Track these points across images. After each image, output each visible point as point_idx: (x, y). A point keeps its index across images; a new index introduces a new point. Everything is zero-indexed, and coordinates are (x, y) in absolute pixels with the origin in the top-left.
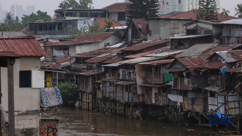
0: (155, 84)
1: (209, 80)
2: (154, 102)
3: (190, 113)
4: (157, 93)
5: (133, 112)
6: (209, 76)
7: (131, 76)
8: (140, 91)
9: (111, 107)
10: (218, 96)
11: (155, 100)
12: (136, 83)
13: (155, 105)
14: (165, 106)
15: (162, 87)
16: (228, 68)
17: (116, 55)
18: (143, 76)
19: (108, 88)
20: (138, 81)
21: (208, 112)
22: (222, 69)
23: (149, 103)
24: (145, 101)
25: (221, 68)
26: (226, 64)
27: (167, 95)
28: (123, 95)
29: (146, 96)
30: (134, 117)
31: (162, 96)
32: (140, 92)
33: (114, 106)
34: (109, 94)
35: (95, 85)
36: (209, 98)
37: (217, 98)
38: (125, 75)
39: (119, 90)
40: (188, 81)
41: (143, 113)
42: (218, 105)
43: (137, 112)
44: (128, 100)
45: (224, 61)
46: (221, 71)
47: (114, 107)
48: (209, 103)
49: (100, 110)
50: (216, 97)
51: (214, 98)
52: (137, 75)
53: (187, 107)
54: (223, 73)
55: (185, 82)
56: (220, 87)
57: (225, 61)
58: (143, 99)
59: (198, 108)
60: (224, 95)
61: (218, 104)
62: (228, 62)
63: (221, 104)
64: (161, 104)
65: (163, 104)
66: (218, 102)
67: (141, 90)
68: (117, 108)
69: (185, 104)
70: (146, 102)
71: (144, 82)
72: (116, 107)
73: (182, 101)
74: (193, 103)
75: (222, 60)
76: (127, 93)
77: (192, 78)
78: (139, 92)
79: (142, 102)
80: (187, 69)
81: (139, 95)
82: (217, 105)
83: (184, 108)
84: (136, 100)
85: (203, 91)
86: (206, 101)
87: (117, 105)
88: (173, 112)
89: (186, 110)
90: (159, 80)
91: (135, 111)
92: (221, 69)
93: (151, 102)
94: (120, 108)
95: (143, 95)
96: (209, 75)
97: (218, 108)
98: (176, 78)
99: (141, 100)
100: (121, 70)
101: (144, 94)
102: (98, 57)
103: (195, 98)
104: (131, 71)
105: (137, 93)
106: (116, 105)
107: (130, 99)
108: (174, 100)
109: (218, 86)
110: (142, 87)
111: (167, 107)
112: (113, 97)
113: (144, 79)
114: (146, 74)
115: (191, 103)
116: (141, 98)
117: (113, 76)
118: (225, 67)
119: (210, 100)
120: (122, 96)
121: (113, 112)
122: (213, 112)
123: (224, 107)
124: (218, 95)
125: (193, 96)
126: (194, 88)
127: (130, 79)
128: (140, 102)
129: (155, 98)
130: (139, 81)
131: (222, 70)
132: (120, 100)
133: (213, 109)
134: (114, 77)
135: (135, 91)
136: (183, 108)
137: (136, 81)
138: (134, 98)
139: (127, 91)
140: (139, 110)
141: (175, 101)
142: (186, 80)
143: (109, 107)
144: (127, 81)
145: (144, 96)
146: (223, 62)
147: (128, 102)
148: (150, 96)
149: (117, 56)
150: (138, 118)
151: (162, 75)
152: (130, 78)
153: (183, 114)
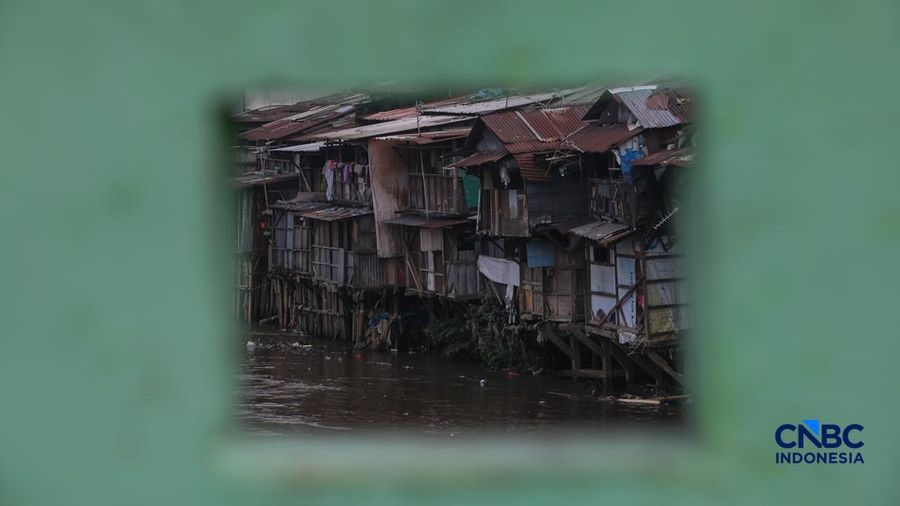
0: (433, 218)
1: (594, 199)
2: (431, 287)
3: (535, 326)
4: (440, 252)
5: (368, 326)
6: (593, 184)
7: (357, 188)
8: (387, 245)
9: (307, 306)
10: (618, 259)
11: (436, 278)
12: (372, 215)
13: (435, 298)
14: (466, 301)
15: (454, 226)
16: (645, 149)
17: (351, 112)
18: (401, 189)
19: (290, 235)
20: (381, 205)
21: (591, 322)
22: (624, 153)
23: (419, 290)
24: (408, 285)
25: (617, 149)
26: (638, 135)
27: (477, 259)
28: (331, 262)
29: (408, 263)
30: (371, 342)
31: (456, 261)
32: (387, 250)
33: (315, 303)
34: (295, 258)
35: (263, 225)
36: (592, 266)
37: (614, 268)
38: (343, 185)
39: (322, 240)
40: (520, 202)
41: (401, 330)
42: (617, 296)
43: (382, 327)
44: (346, 280)
45: (635, 123)
46: (619, 160)
47: (313, 307)
48: (594, 288)
49: (281, 321)
50: (612, 265)
51: (607, 268)
52: (375, 184)
53: (534, 305)
54: (626, 169)
55: (511, 205)
56: (621, 223)
57: (638, 125)
58: (400, 277)
59: (562, 310)
60: (633, 254)
61: (619, 290)
62: (646, 126)
63: (627, 291)
64: (452, 296)
65: (461, 293)
66: (619, 283)
67: (390, 242)
68: (325, 311)
69: (527, 293)
70: (411, 286)
71: (403, 209)
72: (320, 308)
73: (518, 284)
74: (547, 291)
75: (629, 121)
76: (342, 251)
77: (529, 190)
78: (384, 247)
79: (396, 287)
80: (509, 156)
81: (383, 261)
82: (615, 293)
83: (525, 308)
84: (371, 279)
85: (573, 243)
86: (582, 278)
87: (324, 300)
88: (489, 325)
89: (529, 318)
90: (446, 201)
91: (376, 322)
92: (620, 154)
93: (425, 288)
94: (333, 312)
95: (399, 260)
96: (591, 180)
97: (619, 307)
98: (488, 191)
99: (392, 281)
100: (328, 163)
101: (404, 257)
102: (288, 121)
103: (553, 270)
104: (358, 169)
105: (377, 252)
106: (320, 300)
107: (351, 273)
108: (495, 280)
109: (616, 221)
110: (393, 228)
111: (472, 307)
112: (305, 268)
113: (402, 197)
114: (411, 177)
115: (541, 289)
116: (392, 270)
117: (312, 190)
118: (633, 146)
119: (598, 276)
120: (328, 264)
121: (310, 327)
122: (605, 321)
123: (635, 304)
124: (616, 255)
125: (546, 263)
126: (539, 230)
127: (357, 198)
128: (390, 290)
129: (436, 270)
130: (384, 207)
131: (621, 157)
132: (322, 278)
133: (603, 309)
134: (314, 193)
135: (368, 246)
136: (521, 308)
137: (372, 208)
138: (365, 273)
139: (341, 246)
140: (388, 319)
141: (500, 281)
142: (513, 200)
143: (299, 307)
144: (347, 205)
145: (404, 263)
146: (631, 128)
147: (344, 286)
148: (420, 263)
149: (354, 115)
150: (382, 349)
151: (455, 180)
152: (354, 196)
153: (516, 332)
